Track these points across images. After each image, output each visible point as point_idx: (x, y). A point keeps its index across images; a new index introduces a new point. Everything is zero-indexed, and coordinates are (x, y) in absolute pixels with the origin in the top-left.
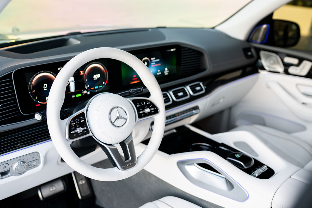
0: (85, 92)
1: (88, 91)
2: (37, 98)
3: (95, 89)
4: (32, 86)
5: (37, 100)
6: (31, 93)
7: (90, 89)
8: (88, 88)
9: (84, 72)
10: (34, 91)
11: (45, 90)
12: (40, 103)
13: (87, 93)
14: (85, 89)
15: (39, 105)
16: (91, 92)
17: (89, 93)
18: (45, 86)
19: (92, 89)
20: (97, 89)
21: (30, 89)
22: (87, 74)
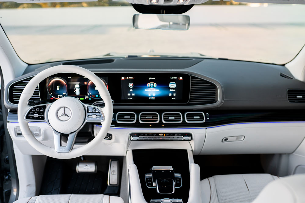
0: (87, 97)
1: (89, 97)
2: (51, 94)
3: (95, 97)
4: (49, 85)
5: (52, 95)
6: (48, 90)
7: (92, 96)
8: (90, 95)
9: (88, 83)
10: (50, 89)
11: (57, 90)
12: (53, 97)
13: (88, 99)
14: (87, 95)
15: (52, 99)
16: (92, 98)
17: (90, 99)
18: (58, 87)
19: (93, 96)
20: (97, 97)
21: (48, 87)
22: (90, 85)
